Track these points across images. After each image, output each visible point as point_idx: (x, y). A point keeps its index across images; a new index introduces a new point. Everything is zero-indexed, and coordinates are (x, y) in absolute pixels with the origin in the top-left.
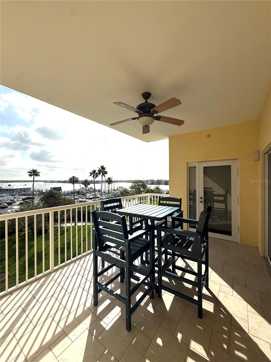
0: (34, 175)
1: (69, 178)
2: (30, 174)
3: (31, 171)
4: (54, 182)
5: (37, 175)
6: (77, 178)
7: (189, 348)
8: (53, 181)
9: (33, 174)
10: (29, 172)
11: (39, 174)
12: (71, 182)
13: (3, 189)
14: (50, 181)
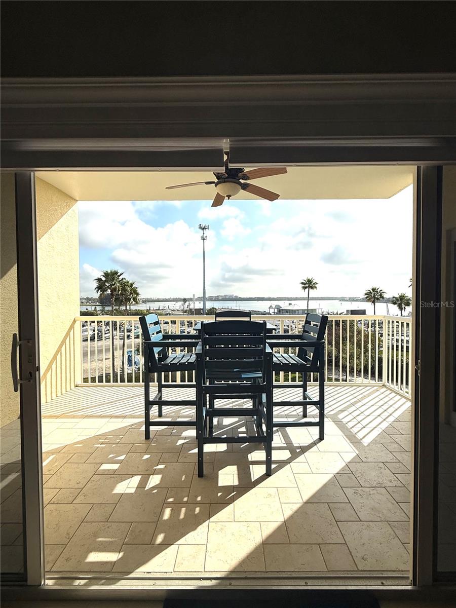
0: (309, 287)
1: (366, 292)
2: (303, 286)
3: (304, 282)
4: (357, 301)
5: (312, 288)
6: (381, 291)
7: (151, 475)
8: (355, 298)
9: (307, 285)
10: (303, 283)
11: (316, 285)
12: (369, 300)
13: (283, 310)
14: (350, 299)
